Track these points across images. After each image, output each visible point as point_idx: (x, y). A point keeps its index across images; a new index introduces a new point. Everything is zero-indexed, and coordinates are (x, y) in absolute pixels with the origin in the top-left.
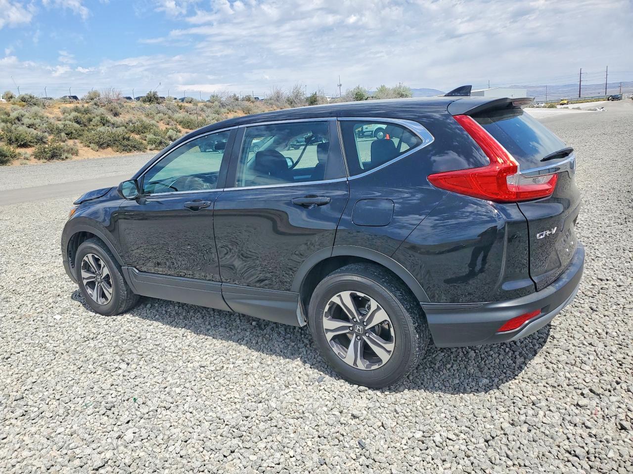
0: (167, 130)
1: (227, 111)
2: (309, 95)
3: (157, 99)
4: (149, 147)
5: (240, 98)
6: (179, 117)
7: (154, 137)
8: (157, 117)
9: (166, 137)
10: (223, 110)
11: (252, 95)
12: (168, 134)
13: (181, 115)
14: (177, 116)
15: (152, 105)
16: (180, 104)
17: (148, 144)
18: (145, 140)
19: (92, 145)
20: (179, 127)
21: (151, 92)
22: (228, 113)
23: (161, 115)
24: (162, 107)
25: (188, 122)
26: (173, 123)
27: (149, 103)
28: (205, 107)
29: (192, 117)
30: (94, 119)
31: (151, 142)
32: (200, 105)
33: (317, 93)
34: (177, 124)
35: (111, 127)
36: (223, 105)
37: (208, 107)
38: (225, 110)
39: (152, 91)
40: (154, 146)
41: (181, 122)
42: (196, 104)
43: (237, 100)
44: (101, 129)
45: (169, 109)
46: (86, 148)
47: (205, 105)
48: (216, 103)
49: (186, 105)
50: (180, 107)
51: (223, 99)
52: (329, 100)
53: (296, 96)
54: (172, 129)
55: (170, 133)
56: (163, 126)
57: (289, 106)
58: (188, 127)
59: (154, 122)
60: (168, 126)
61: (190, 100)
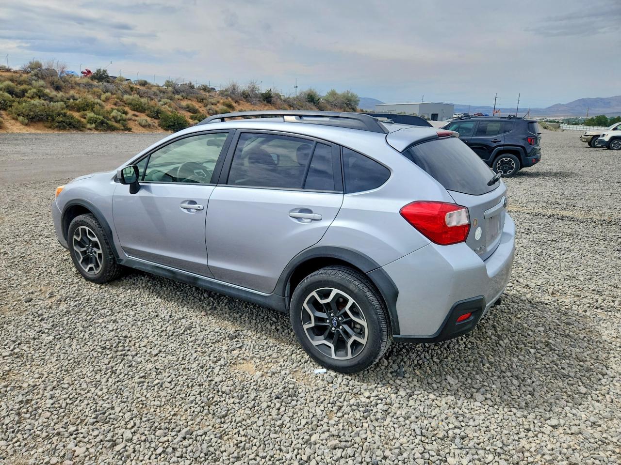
0: (113, 109)
1: (181, 98)
2: (264, 91)
3: (107, 76)
4: (89, 126)
5: (196, 86)
6: (129, 99)
7: (95, 116)
8: (103, 97)
9: (111, 117)
10: (177, 96)
11: (208, 85)
12: (112, 115)
13: (131, 97)
14: (126, 97)
15: (101, 83)
16: (132, 86)
17: (88, 122)
18: (85, 118)
19: (21, 118)
20: (127, 109)
21: (100, 69)
22: (181, 100)
23: (109, 94)
24: (111, 86)
25: (137, 105)
26: (121, 103)
27: (97, 81)
28: (158, 92)
29: (142, 100)
30: (29, 91)
31: (91, 121)
32: (154, 89)
33: (272, 90)
34: (126, 105)
35: (47, 101)
36: (176, 92)
37: (161, 91)
38: (179, 97)
39: (102, 69)
40: (94, 125)
41: (129, 104)
42: (149, 88)
43: (192, 87)
44: (36, 101)
45: (119, 90)
46: (13, 121)
47: (159, 90)
48: (171, 88)
49: (139, 87)
50: (132, 89)
51: (178, 86)
53: (252, 91)
54: (118, 110)
55: (114, 113)
56: (108, 107)
57: (244, 99)
58: (136, 110)
59: (99, 101)
60: (114, 107)
61: (143, 82)
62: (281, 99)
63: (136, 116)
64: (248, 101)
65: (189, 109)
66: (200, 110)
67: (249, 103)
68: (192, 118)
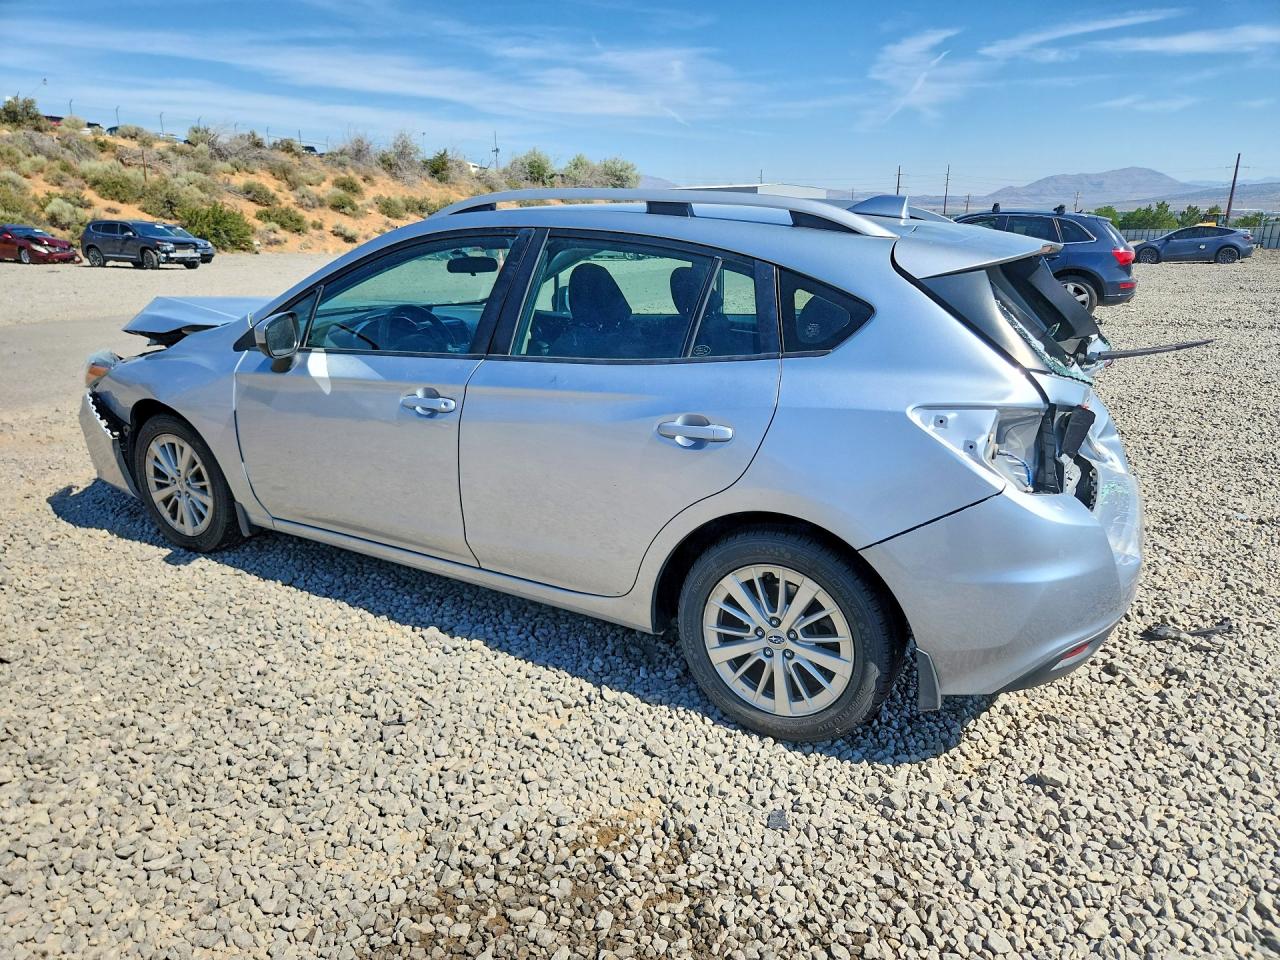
0: (50, 196)
1: (231, 168)
2: (430, 155)
3: (36, 117)
5: (268, 141)
6: (92, 171)
8: (26, 164)
9: (44, 216)
10: (219, 164)
11: (296, 138)
12: (48, 209)
13: (100, 165)
14: (85, 165)
15: (20, 132)
16: (102, 139)
20: (90, 195)
21: (16, 98)
22: (233, 174)
23: (41, 159)
24: (48, 140)
25: (115, 184)
26: (73, 181)
28: (171, 154)
29: (130, 172)
32: (160, 146)
33: (449, 153)
34: (87, 186)
36: (220, 154)
37: (180, 153)
38: (227, 166)
39: (21, 98)
41: (95, 183)
42: (147, 143)
43: (258, 145)
45: (68, 147)
47: (173, 149)
48: (202, 146)
49: (121, 142)
50: (103, 147)
51: (223, 140)
52: (474, 170)
53: (402, 154)
54: (65, 198)
55: (55, 206)
56: (38, 187)
57: (384, 173)
58: (115, 196)
59: (12, 175)
60: (55, 190)
61: (133, 132)
62: (470, 174)
63: (115, 212)
64: (395, 177)
65: (253, 194)
66: (279, 195)
67: (399, 183)
68: (259, 216)
